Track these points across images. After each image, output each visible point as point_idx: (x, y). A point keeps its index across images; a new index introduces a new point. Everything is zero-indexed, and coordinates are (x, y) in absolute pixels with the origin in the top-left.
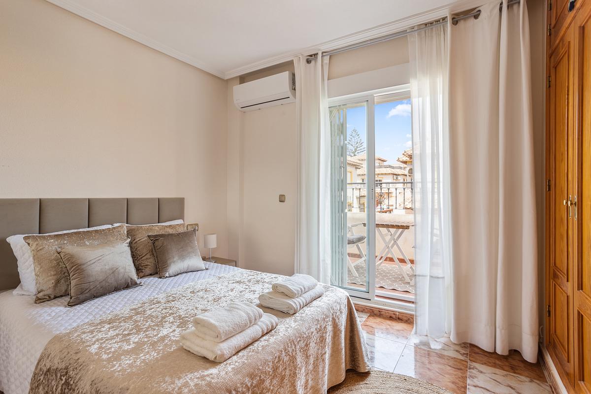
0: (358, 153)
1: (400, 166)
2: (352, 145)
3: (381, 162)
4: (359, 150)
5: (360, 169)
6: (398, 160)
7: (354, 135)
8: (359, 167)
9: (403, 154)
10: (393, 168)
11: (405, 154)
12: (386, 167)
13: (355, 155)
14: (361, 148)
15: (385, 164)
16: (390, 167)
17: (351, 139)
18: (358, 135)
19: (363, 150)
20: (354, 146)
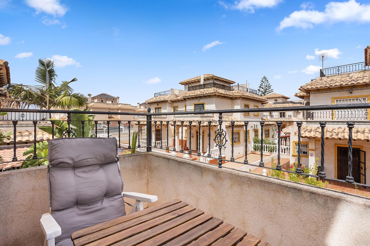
0: (267, 93)
1: (301, 101)
2: (263, 88)
3: (284, 99)
4: (268, 91)
5: (266, 104)
6: (296, 95)
7: (264, 81)
8: (265, 103)
9: (300, 89)
10: (294, 103)
11: (301, 89)
12: (288, 103)
13: (265, 95)
14: (270, 90)
15: (288, 100)
16: (292, 102)
17: (262, 84)
18: (267, 81)
19: (270, 91)
20: (264, 88)
